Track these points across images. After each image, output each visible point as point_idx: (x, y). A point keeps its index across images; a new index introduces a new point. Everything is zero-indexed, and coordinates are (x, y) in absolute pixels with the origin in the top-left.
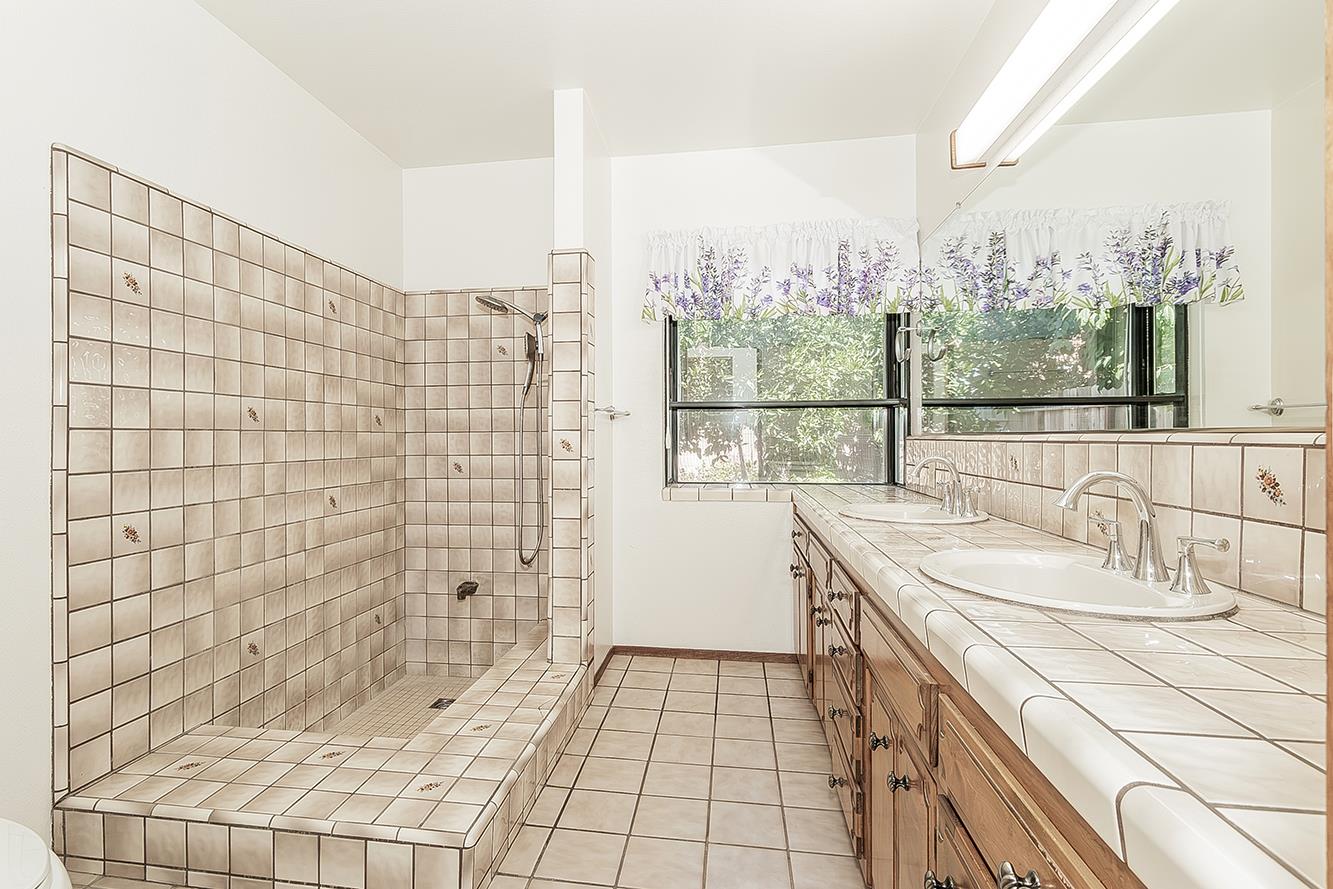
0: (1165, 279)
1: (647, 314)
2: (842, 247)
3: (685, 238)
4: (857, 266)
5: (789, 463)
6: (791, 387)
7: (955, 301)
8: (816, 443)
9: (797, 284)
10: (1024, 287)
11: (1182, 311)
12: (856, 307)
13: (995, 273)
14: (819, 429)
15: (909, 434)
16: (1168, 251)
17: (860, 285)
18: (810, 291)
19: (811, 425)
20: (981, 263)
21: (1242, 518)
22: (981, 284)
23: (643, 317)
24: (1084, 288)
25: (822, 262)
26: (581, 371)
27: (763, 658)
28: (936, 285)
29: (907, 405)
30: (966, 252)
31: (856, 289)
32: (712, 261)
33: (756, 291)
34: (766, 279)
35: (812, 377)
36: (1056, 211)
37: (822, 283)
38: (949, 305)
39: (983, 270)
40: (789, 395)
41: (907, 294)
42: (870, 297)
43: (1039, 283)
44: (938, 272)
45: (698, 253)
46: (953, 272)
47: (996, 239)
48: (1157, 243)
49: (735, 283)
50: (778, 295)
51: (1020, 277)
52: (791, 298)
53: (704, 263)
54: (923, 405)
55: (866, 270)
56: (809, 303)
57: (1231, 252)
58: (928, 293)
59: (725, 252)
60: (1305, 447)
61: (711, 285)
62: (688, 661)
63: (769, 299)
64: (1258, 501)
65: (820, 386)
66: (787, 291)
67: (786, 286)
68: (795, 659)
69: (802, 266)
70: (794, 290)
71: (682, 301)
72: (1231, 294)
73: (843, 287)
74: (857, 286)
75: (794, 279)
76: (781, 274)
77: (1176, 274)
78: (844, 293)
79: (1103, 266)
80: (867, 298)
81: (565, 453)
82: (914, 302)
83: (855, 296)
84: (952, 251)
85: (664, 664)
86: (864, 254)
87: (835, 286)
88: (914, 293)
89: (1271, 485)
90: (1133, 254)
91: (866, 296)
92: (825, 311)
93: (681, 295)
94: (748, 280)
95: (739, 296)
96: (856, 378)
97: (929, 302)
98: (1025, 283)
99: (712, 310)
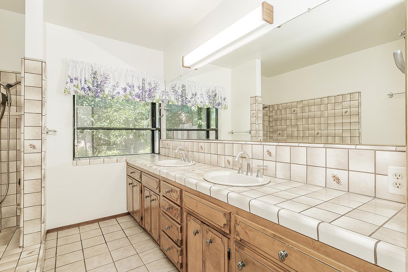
0: (216, 102)
1: (66, 91)
2: (143, 80)
3: (85, 65)
4: (147, 87)
5: (106, 147)
6: (108, 121)
7: (174, 101)
8: (117, 140)
9: (129, 90)
10: (189, 100)
11: (217, 110)
12: (147, 100)
13: (183, 95)
14: (118, 135)
15: (161, 139)
16: (216, 96)
17: (148, 93)
18: (133, 92)
19: (116, 134)
20: (180, 92)
21: (263, 160)
22: (180, 98)
23: (65, 92)
24: (201, 102)
25: (137, 83)
26: (42, 114)
27: (115, 217)
28: (169, 96)
29: (160, 130)
30: (177, 88)
31: (147, 94)
32: (96, 76)
33: (114, 90)
34: (118, 86)
35: (116, 118)
36: (196, 82)
37: (137, 91)
38: (172, 102)
39: (180, 94)
40: (107, 124)
41: (162, 98)
42: (152, 97)
43: (193, 100)
44: (170, 92)
45: (91, 72)
46: (173, 93)
47: (183, 86)
48: (214, 94)
49: (105, 85)
50: (122, 92)
51: (189, 97)
52: (127, 94)
53: (93, 76)
54: (166, 130)
55: (150, 89)
56: (133, 96)
57: (226, 98)
58: (167, 98)
59: (102, 74)
60: (276, 145)
61: (95, 85)
62: (86, 226)
63: (119, 93)
64: (267, 156)
65: (118, 121)
66: (125, 92)
67: (125, 90)
68: (128, 214)
69: (130, 84)
70: (128, 91)
71: (83, 88)
72: (226, 108)
73: (144, 93)
74: (147, 93)
75: (128, 88)
76: (123, 85)
77: (217, 102)
78: (144, 95)
79: (205, 97)
80: (150, 97)
81: (32, 150)
82: (164, 101)
83: (146, 96)
84: (173, 88)
85: (75, 230)
86: (149, 84)
87: (142, 92)
88: (164, 98)
89: (269, 153)
90: (210, 96)
91: (150, 96)
92: (138, 100)
93: (83, 86)
94: (110, 85)
95: (107, 90)
96: (130, 119)
97: (168, 101)
98: (190, 100)
99: (96, 94)
